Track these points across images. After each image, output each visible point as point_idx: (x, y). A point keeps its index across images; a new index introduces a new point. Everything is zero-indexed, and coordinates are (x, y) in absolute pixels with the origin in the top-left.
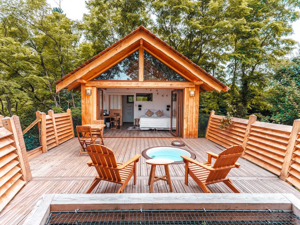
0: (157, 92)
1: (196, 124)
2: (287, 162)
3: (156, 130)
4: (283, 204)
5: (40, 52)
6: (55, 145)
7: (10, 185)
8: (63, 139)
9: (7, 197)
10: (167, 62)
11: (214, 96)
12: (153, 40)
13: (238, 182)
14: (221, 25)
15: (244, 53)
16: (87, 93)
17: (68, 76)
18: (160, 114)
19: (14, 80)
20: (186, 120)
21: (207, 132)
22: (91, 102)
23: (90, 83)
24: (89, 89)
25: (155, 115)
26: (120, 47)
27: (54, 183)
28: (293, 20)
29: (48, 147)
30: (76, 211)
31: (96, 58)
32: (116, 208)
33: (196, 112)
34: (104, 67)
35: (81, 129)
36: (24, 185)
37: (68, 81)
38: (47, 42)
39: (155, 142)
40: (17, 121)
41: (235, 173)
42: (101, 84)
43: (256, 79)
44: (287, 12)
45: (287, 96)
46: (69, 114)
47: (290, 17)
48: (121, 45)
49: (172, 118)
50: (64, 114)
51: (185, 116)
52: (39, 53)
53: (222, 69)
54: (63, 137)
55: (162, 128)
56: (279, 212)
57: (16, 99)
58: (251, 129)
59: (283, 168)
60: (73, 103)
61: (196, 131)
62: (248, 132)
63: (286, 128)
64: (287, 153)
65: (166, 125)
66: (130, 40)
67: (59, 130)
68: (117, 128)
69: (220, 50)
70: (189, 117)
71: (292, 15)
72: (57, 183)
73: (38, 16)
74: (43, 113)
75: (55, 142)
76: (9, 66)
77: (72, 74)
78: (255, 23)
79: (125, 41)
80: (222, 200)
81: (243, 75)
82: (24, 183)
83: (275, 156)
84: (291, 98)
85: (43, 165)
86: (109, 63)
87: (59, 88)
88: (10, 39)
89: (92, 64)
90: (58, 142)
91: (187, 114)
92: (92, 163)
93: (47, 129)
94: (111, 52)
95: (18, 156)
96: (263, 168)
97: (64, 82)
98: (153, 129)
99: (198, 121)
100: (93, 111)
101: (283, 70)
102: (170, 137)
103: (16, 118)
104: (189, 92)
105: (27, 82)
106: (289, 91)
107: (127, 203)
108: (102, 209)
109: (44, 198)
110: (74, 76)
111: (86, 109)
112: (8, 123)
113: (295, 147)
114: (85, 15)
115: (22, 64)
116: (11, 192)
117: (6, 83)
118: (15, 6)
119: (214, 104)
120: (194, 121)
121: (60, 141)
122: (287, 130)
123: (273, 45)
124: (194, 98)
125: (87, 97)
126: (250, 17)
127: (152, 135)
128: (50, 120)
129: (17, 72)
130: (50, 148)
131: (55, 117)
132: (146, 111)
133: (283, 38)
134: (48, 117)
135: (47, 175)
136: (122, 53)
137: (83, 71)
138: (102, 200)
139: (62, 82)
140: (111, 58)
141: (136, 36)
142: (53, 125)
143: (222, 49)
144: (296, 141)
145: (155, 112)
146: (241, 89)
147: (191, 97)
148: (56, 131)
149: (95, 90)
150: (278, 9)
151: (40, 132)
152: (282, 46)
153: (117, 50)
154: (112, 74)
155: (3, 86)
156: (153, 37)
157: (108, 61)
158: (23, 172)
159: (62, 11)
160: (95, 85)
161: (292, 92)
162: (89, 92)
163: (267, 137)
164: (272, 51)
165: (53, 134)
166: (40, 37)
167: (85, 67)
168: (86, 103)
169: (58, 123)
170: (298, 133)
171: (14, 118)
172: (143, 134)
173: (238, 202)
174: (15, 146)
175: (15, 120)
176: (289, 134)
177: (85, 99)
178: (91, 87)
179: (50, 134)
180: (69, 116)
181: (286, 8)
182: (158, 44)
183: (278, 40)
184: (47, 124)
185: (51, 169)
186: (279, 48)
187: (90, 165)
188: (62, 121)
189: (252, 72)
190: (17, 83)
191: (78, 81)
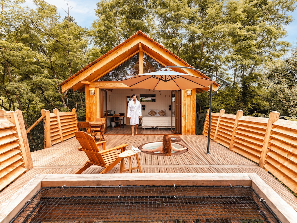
0: (160, 93)
1: (194, 122)
2: (264, 150)
3: (157, 128)
4: (243, 180)
5: (50, 57)
6: (59, 141)
7: (11, 170)
8: (68, 136)
9: (7, 180)
10: (165, 64)
11: (215, 96)
12: (151, 44)
13: (220, 169)
14: (217, 29)
15: (241, 55)
16: (91, 93)
17: (73, 77)
18: (163, 114)
19: (24, 82)
20: (184, 118)
21: (204, 129)
22: (95, 102)
23: (94, 84)
24: (92, 90)
25: (158, 115)
26: (120, 50)
27: (52, 170)
28: (287, 23)
29: (53, 143)
30: (63, 187)
31: (98, 61)
32: (98, 184)
33: (193, 110)
34: (106, 69)
35: (81, 124)
36: (25, 172)
37: (73, 82)
38: (56, 47)
39: (154, 138)
40: (20, 115)
41: (219, 162)
42: (104, 84)
43: (254, 80)
44: (281, 17)
45: (279, 94)
46: (74, 113)
47: (284, 21)
48: (121, 48)
49: (172, 117)
50: (69, 113)
51: (183, 114)
52: (48, 58)
53: (224, 71)
54: (67, 134)
55: (164, 126)
56: (239, 187)
57: (25, 100)
58: (238, 123)
59: (261, 156)
60: (81, 105)
61: (194, 128)
62: (236, 126)
63: (264, 121)
64: (264, 142)
65: (167, 123)
66: (130, 43)
67: (63, 127)
68: (121, 127)
69: (222, 53)
70: (186, 115)
71: (286, 19)
72: (55, 170)
73: (48, 24)
74: (47, 111)
75: (59, 138)
76: (20, 69)
77: (77, 75)
78: (251, 27)
79: (125, 45)
80: (191, 178)
81: (243, 76)
82: (24, 170)
83: (256, 146)
84: (282, 96)
85: (45, 156)
86: (111, 66)
87: (64, 89)
88: (21, 45)
89: (95, 67)
90: (62, 138)
91: (185, 112)
92: (81, 149)
93: (51, 126)
94: (112, 55)
95: (20, 146)
96: (246, 158)
97: (69, 83)
98: (155, 127)
99: (195, 119)
100: (96, 110)
101: (275, 70)
102: (170, 134)
103: (19, 112)
104: (186, 92)
105: (36, 84)
106: (280, 89)
107: (108, 180)
108: (86, 185)
109: (37, 177)
110: (78, 78)
111: (90, 108)
112: (11, 116)
113: (270, 136)
114: (95, 23)
115: (32, 68)
116: (11, 176)
117: (16, 85)
118: (26, 15)
119: (215, 104)
120: (191, 119)
121: (64, 137)
122: (265, 122)
123: (270, 47)
124: (191, 97)
125: (91, 97)
126: (246, 21)
127: (152, 133)
128: (55, 118)
129: (27, 75)
130: (54, 143)
131: (60, 115)
132: (150, 111)
133: (279, 40)
134: (52, 115)
135: (47, 165)
136: (123, 56)
137: (86, 72)
138: (87, 178)
139: (67, 84)
140: (113, 61)
141: (135, 40)
142: (58, 122)
143: (224, 52)
144: (271, 131)
145: (158, 112)
146: (241, 89)
147: (188, 96)
148: (60, 128)
149: (98, 90)
150: (271, 14)
151: (45, 128)
152: (278, 48)
153: (117, 53)
154: (120, 77)
155: (14, 88)
156: (150, 41)
157: (110, 63)
158: (24, 160)
159: (73, 19)
160: (99, 86)
161: (283, 91)
162: (92, 92)
163: (250, 130)
164: (268, 53)
165: (58, 131)
166: (51, 43)
167: (89, 69)
168: (90, 103)
169: (63, 121)
170: (273, 124)
171: (17, 112)
172: (144, 132)
173: (205, 179)
174: (17, 137)
175: (18, 114)
176: (265, 125)
177: (88, 99)
178: (95, 88)
179: (54, 130)
180: (74, 115)
181: (280, 12)
182: (156, 47)
183: (274, 43)
184: (51, 122)
185: (52, 160)
186: (275, 50)
187: (80, 150)
188: (67, 120)
189: (251, 73)
190: (27, 85)
191: (82, 82)
